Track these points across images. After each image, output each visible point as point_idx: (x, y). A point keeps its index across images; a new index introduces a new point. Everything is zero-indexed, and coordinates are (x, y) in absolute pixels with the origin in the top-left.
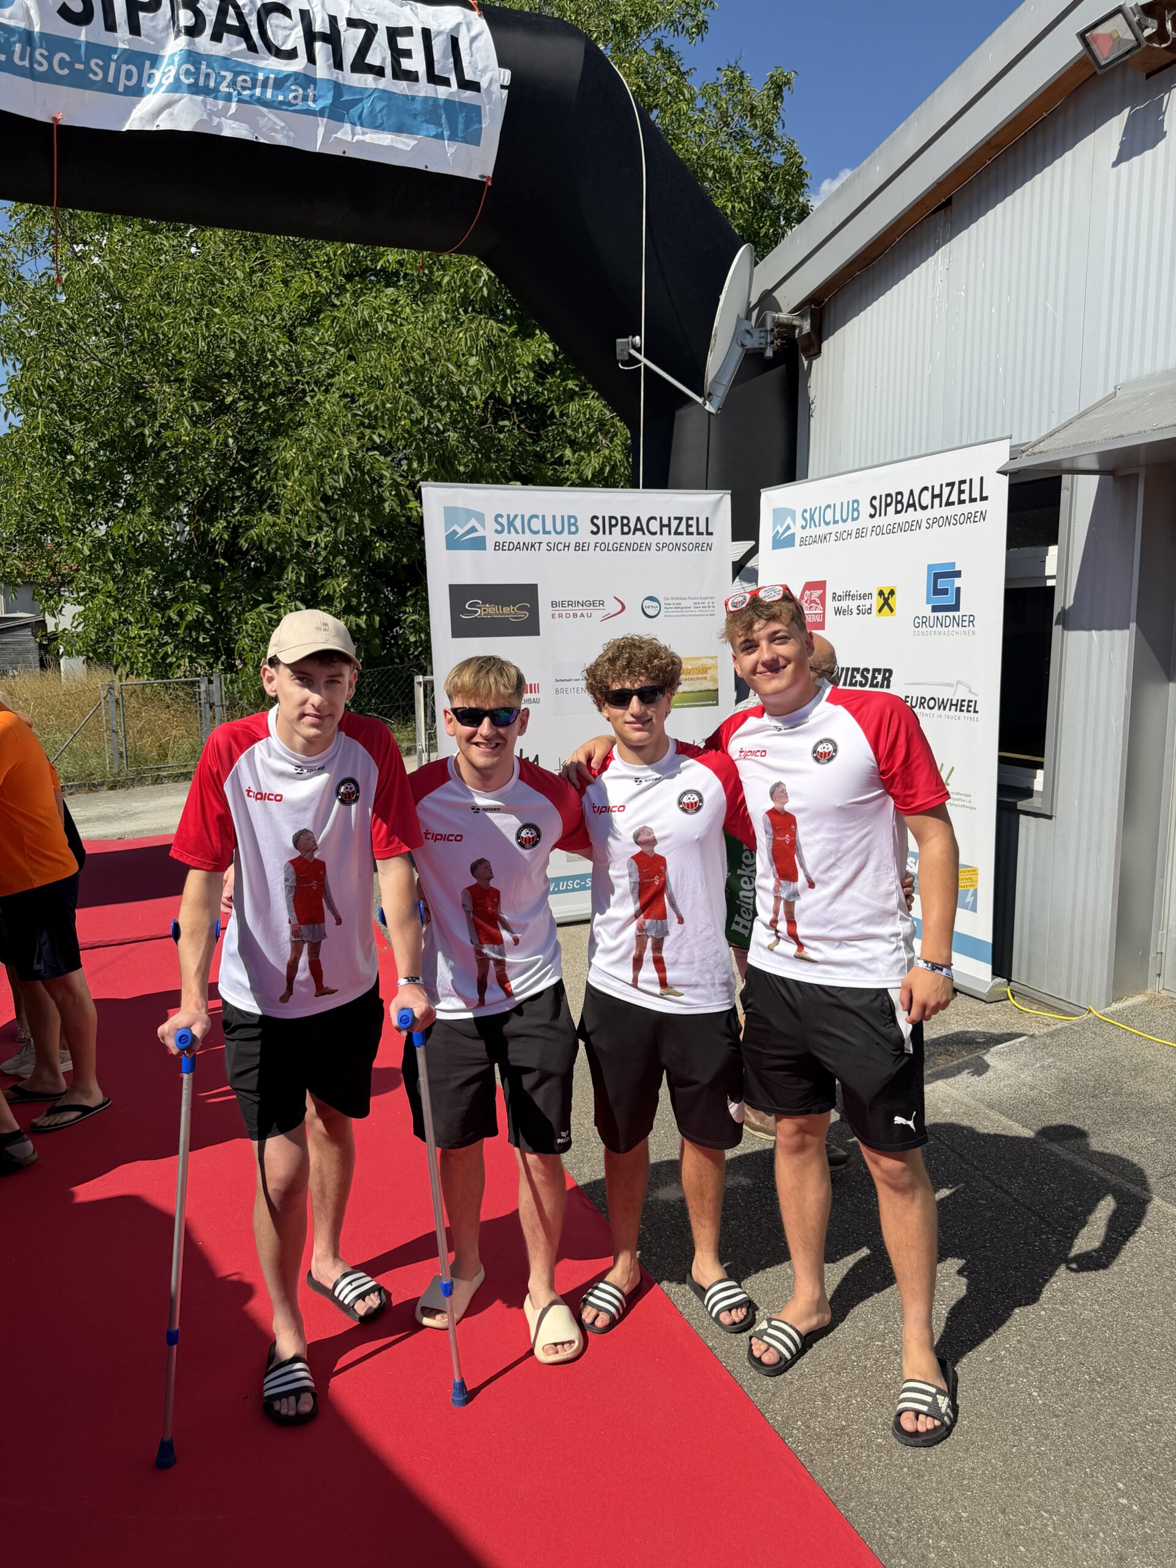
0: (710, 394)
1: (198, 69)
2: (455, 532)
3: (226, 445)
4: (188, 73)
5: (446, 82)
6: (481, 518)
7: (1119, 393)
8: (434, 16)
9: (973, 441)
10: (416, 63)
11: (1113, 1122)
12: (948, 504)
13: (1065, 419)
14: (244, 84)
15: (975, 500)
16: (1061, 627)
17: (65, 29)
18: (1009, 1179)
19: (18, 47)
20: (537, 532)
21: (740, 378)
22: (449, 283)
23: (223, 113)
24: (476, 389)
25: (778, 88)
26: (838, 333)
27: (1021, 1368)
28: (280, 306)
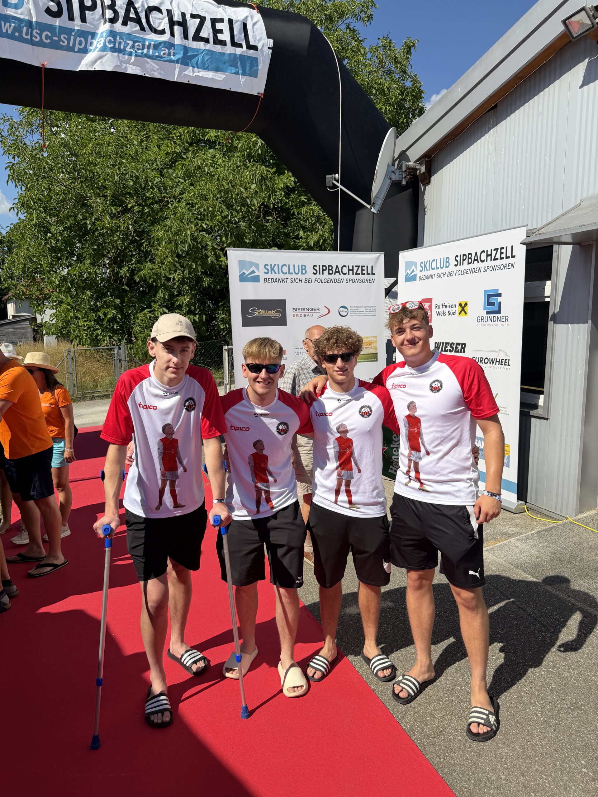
0: (374, 203)
1: (115, 40)
2: (244, 273)
3: (128, 228)
4: (110, 42)
5: (240, 46)
6: (257, 266)
7: (582, 203)
8: (235, 12)
9: (508, 227)
10: (225, 36)
11: (579, 576)
12: (495, 259)
13: (555, 216)
14: (139, 47)
15: (508, 257)
16: (552, 322)
17: (49, 20)
18: (526, 604)
19: (25, 29)
20: (286, 273)
21: (389, 195)
22: (241, 147)
23: (128, 62)
24: (255, 200)
25: (409, 48)
26: (439, 173)
27: (532, 701)
28: (156, 159)
